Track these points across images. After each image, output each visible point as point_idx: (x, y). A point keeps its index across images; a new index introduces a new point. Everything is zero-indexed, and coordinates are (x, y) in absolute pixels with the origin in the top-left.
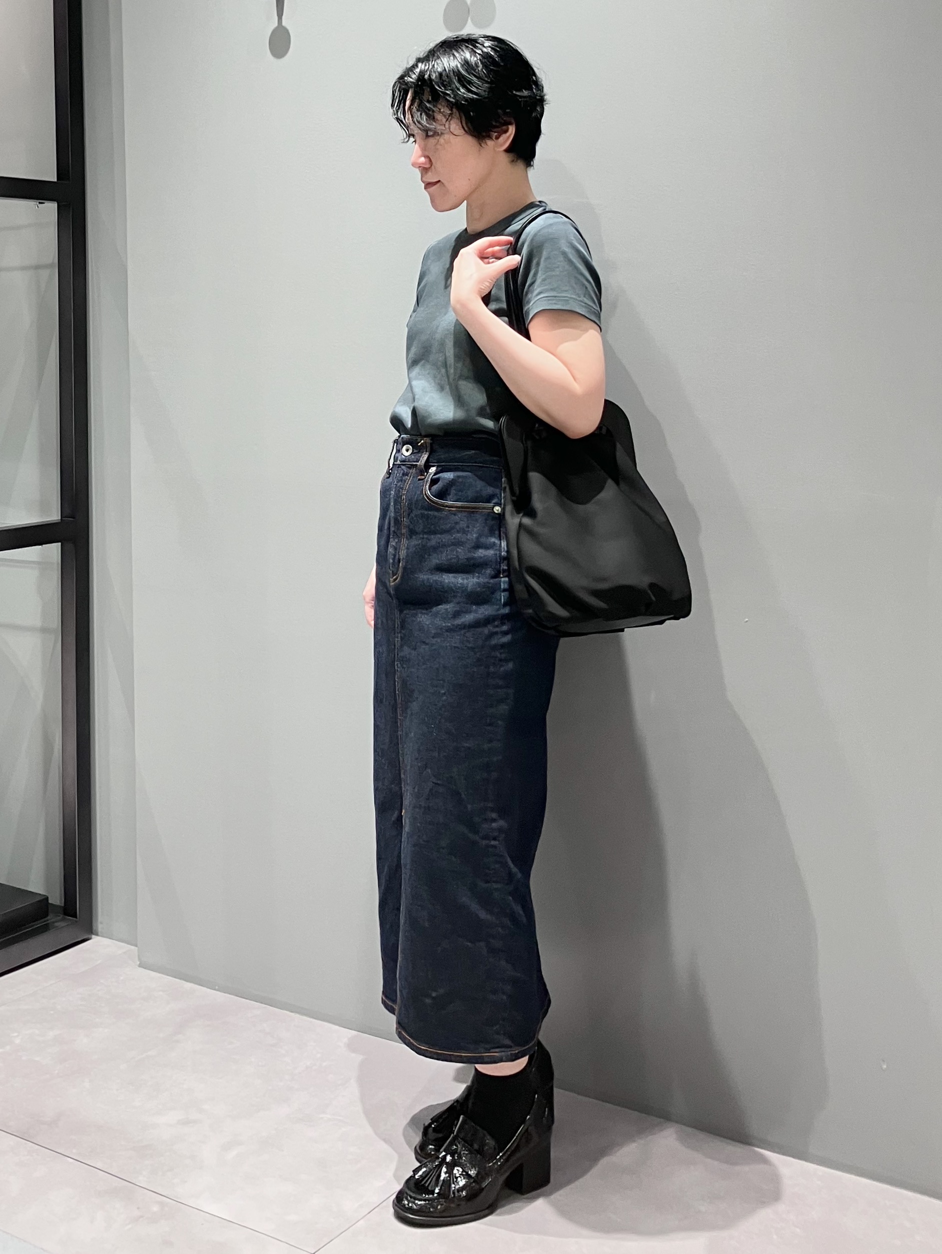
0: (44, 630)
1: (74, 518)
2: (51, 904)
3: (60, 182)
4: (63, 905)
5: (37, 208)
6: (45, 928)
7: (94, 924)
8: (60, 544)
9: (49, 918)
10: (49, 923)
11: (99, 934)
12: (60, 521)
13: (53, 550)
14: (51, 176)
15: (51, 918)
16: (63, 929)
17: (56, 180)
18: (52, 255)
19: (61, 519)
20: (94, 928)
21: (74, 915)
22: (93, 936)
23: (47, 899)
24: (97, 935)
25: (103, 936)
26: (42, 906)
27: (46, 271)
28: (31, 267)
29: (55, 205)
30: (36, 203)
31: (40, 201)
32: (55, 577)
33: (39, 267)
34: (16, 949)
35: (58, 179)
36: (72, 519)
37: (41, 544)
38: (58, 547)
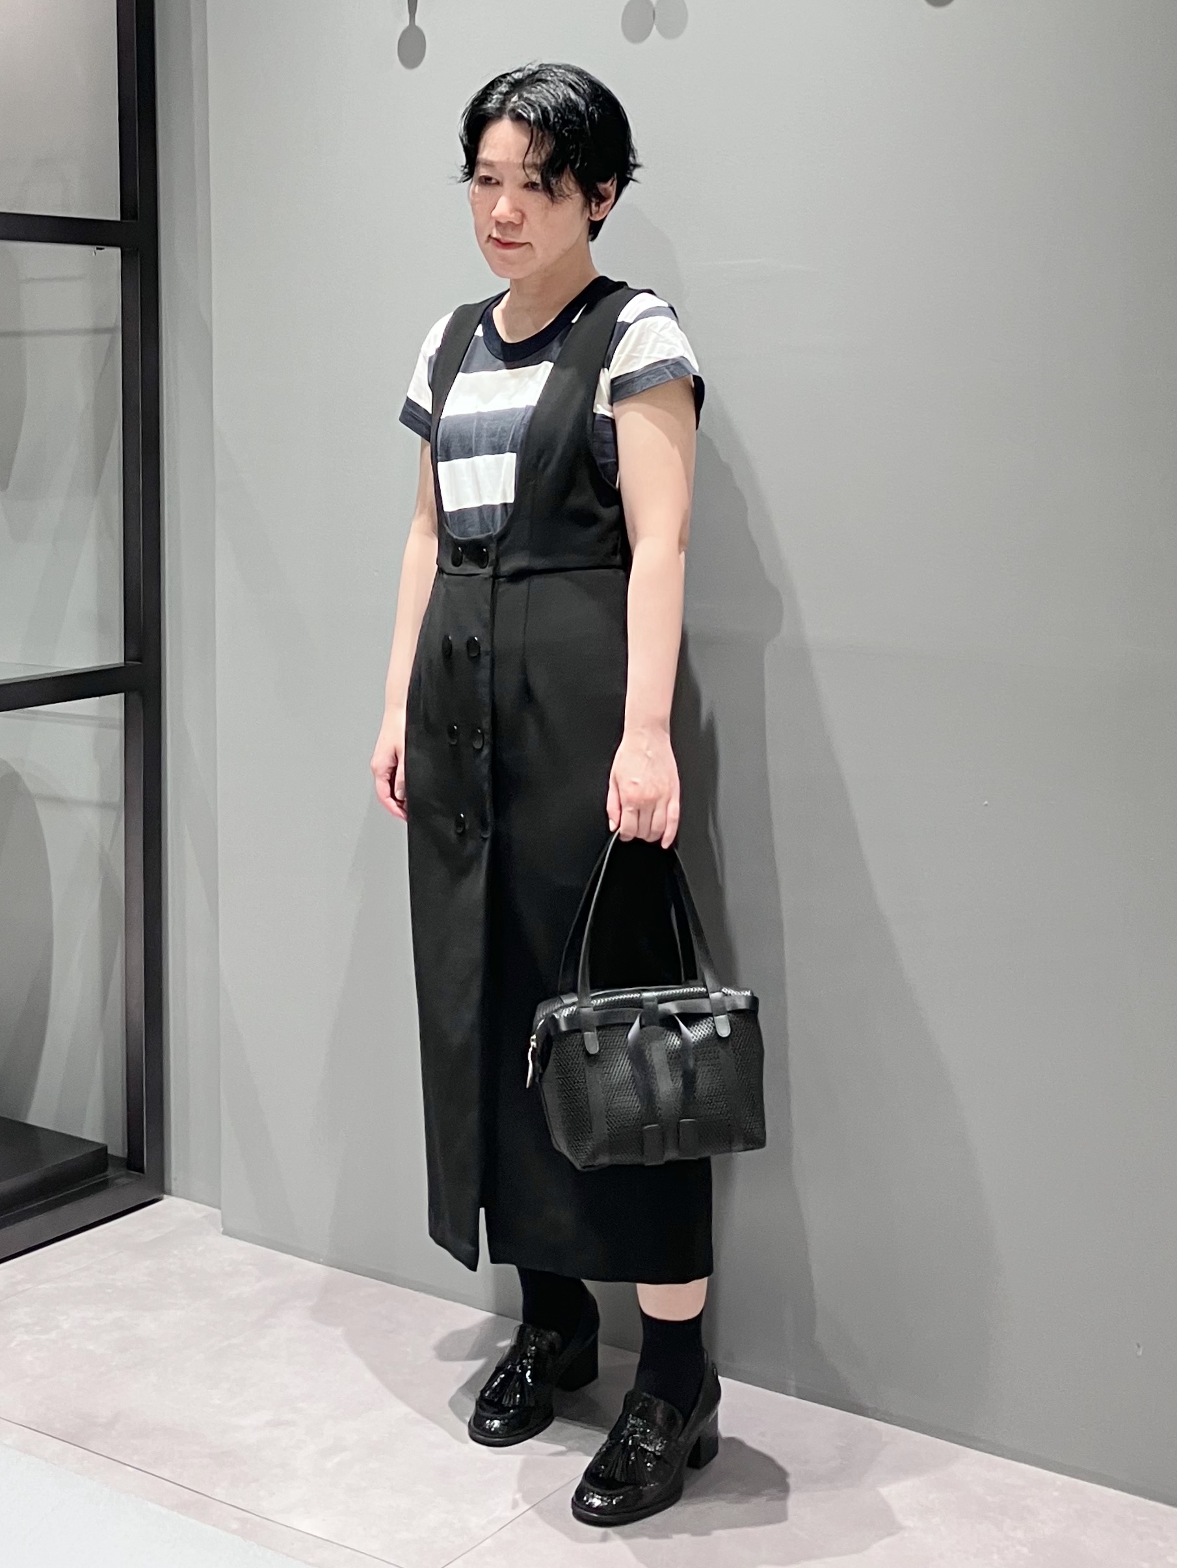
0: (103, 805)
1: (141, 661)
2: (111, 1154)
3: (124, 221)
4: (125, 1156)
5: (94, 254)
6: (104, 1185)
7: (167, 1178)
8: (123, 694)
9: (108, 1173)
10: (108, 1179)
11: (173, 1194)
12: (123, 665)
13: (114, 703)
15: (111, 1173)
16: (126, 1187)
17: (119, 219)
18: (114, 316)
19: (125, 663)
20: (166, 1187)
21: (141, 1170)
22: (165, 1196)
24: (170, 1194)
25: (177, 1196)
26: (100, 1157)
27: (106, 338)
28: (86, 332)
29: (117, 252)
30: (93, 248)
31: (99, 247)
32: (117, 737)
33: (97, 331)
34: (66, 1211)
35: (122, 217)
36: (139, 663)
37: (99, 695)
38: (121, 698)
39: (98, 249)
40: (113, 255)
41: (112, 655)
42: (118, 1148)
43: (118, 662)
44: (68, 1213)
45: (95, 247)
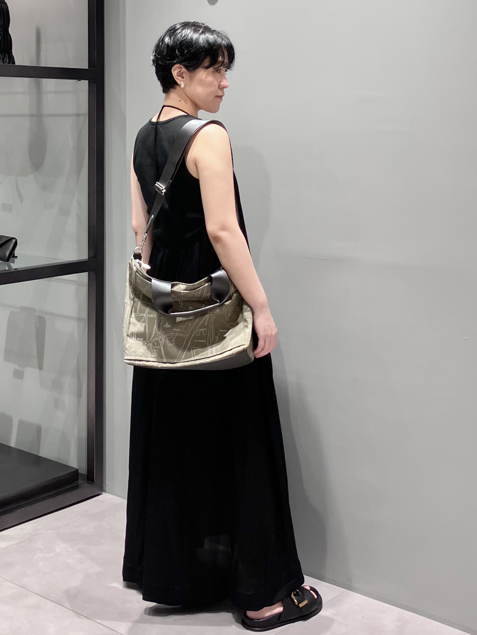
0: (79, 319)
1: (95, 257)
2: (80, 473)
3: (89, 69)
4: (87, 474)
5: (77, 83)
6: (77, 487)
7: (104, 485)
8: (88, 272)
9: (79, 481)
10: (78, 484)
11: (107, 492)
12: (88, 260)
13: (84, 277)
14: (85, 66)
15: (80, 481)
16: (86, 489)
17: (87, 68)
18: (84, 108)
19: (89, 259)
20: (104, 488)
21: (93, 481)
22: (103, 493)
23: (78, 470)
24: (105, 492)
25: (108, 493)
26: (75, 474)
27: (82, 118)
28: (72, 115)
29: (87, 81)
30: (77, 81)
31: (79, 80)
32: (84, 290)
33: (78, 115)
34: (60, 497)
35: (89, 67)
36: (94, 259)
37: (78, 273)
38: (87, 273)
39: (78, 81)
40: (84, 84)
41: (84, 256)
42: (83, 470)
43: (86, 258)
44: (61, 499)
45: (77, 80)
